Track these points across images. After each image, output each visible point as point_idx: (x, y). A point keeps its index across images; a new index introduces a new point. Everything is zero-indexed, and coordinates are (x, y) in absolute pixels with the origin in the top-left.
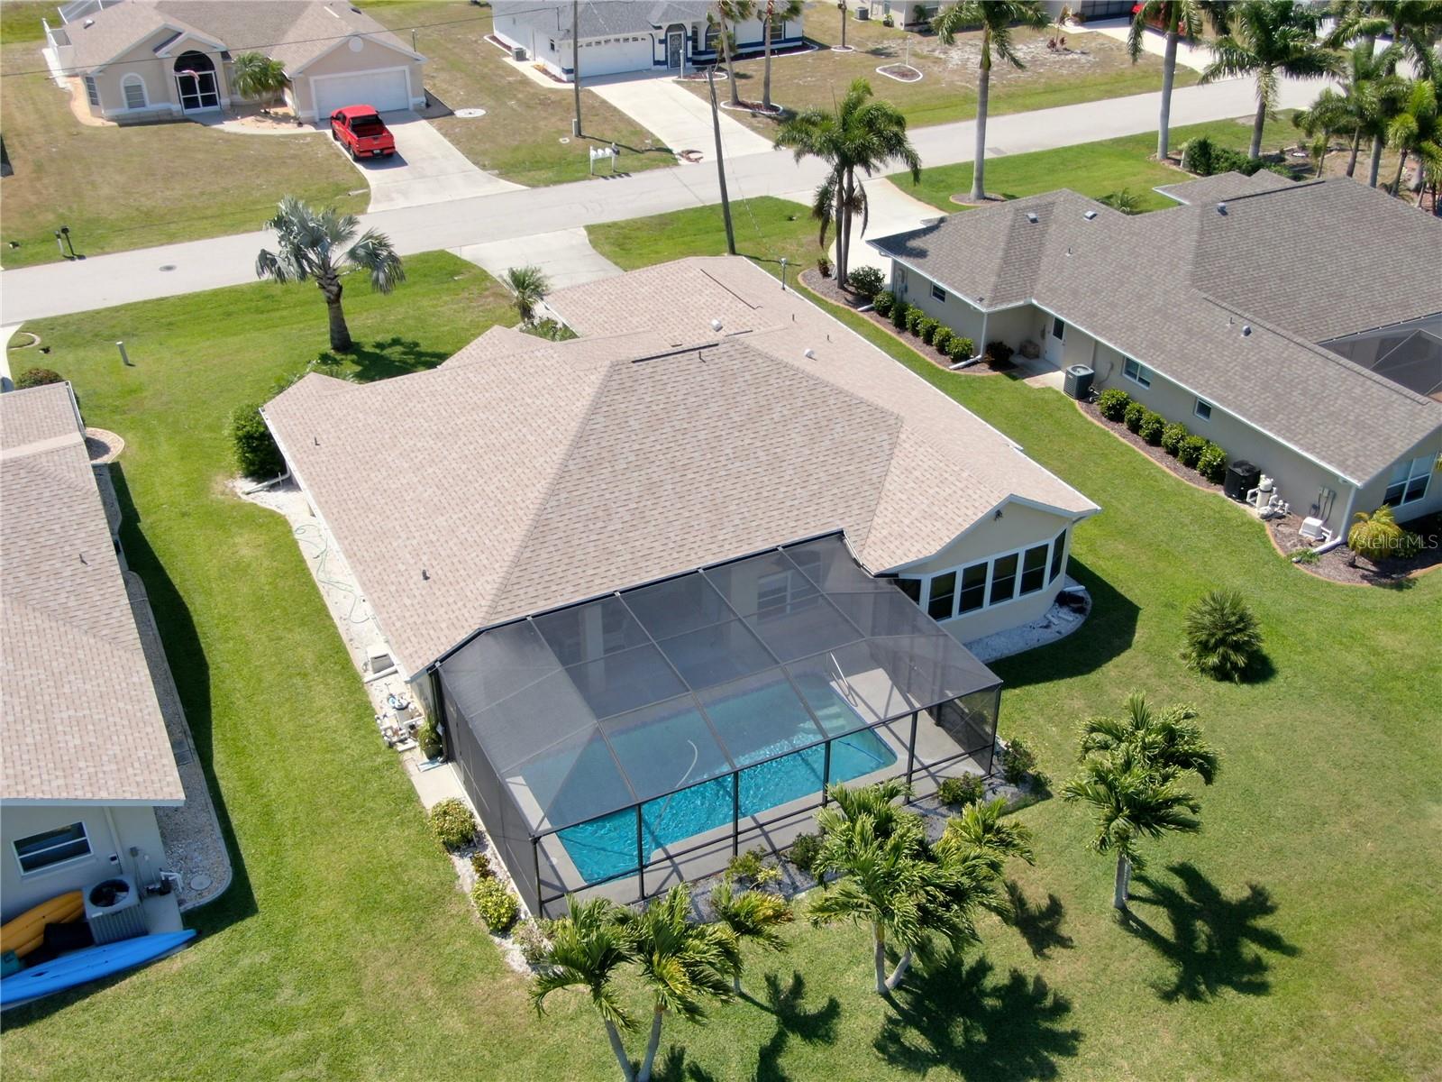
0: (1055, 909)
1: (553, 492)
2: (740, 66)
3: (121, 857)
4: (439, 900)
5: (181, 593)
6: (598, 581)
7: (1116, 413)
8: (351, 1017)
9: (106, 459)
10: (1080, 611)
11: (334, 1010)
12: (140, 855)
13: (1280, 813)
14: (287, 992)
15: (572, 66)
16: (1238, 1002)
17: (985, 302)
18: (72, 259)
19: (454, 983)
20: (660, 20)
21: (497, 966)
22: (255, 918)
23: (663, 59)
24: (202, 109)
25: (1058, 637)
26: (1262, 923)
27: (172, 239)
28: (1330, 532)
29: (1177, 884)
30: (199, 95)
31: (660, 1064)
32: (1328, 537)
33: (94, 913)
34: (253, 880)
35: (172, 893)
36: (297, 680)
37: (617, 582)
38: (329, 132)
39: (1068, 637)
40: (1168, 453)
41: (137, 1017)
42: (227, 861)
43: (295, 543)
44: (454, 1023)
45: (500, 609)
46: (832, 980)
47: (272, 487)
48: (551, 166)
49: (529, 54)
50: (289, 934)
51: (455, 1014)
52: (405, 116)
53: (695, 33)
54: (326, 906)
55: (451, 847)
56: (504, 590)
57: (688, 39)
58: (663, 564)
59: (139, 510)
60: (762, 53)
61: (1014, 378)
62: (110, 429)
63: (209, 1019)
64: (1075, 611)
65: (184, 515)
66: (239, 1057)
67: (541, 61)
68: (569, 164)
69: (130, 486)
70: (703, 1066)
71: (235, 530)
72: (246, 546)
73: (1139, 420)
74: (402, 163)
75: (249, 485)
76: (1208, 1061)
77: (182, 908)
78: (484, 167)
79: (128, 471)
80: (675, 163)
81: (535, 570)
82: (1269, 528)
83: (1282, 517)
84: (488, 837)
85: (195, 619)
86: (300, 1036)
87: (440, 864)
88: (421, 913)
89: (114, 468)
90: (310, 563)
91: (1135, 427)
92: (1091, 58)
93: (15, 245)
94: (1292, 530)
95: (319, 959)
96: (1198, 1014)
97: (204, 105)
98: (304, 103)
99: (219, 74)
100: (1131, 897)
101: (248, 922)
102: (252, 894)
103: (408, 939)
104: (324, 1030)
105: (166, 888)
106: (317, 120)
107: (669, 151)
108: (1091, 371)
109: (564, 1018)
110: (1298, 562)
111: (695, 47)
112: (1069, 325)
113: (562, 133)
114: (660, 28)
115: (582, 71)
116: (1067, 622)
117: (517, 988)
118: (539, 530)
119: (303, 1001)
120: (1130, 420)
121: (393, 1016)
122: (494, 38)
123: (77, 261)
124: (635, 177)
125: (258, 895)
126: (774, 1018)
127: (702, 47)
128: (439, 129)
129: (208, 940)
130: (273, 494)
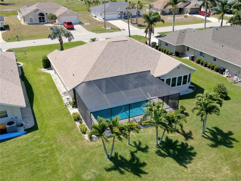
0: (191, 133)
1: (97, 61)
2: (132, 19)
3: (14, 118)
4: (73, 128)
5: (30, 84)
6: (105, 76)
7: (198, 62)
8: (54, 146)
9: (20, 66)
10: (193, 89)
11: (51, 145)
12: (17, 118)
13: (233, 120)
14: (43, 142)
15: (104, 18)
16: (228, 149)
17: (175, 44)
18: (18, 41)
19: (75, 141)
20: (119, 11)
21: (83, 139)
22: (38, 130)
23: (119, 17)
24: (42, 23)
25: (189, 93)
26: (232, 136)
27: (35, 39)
28: (239, 79)
29: (214, 130)
30: (42, 20)
31: (113, 155)
32: (239, 80)
33: (8, 126)
34: (38, 125)
35: (23, 126)
36: (50, 96)
37: (108, 76)
38: (63, 26)
39: (191, 93)
40: (208, 68)
41: (14, 145)
42: (34, 122)
43: (51, 77)
44: (74, 147)
45: (87, 79)
46: (148, 142)
47: (48, 70)
48: (100, 31)
49: (97, 17)
50: (44, 133)
51: (74, 146)
52: (76, 24)
53: (125, 14)
54: (51, 129)
55: (76, 120)
56: (88, 76)
57: (124, 14)
58: (117, 74)
59: (25, 73)
60: (136, 17)
61: (180, 58)
62: (21, 62)
63: (27, 146)
64: (192, 89)
65: (32, 73)
66: (32, 152)
67: (99, 18)
68: (103, 31)
69: (23, 69)
70: (122, 156)
71: (41, 75)
72: (43, 78)
73: (203, 62)
74: (75, 30)
75: (44, 69)
76: (222, 159)
77: (24, 129)
78: (89, 31)
79: (23, 68)
80: (121, 31)
81: (93, 73)
82: (228, 78)
83: (230, 77)
84: (83, 119)
85: (32, 87)
86: (44, 149)
87: (73, 123)
88: (69, 130)
89: (21, 67)
90: (54, 80)
91: (202, 64)
92: (192, 19)
93: (9, 39)
94: (232, 79)
95: (49, 137)
96: (220, 151)
97: (43, 22)
98: (59, 21)
99: (45, 17)
100: (205, 131)
101: (37, 131)
102: (38, 127)
103: (66, 134)
104: (49, 148)
105: (22, 125)
106: (61, 24)
107: (120, 29)
108: (194, 56)
109: (95, 147)
110: (233, 83)
111: (125, 16)
112: (190, 48)
113: (102, 27)
114: (119, 12)
115: (106, 19)
116: (191, 91)
117: (87, 142)
118: (94, 67)
119: (46, 143)
120: (201, 63)
121: (62, 146)
122: (92, 15)
123: (19, 41)
124: (114, 32)
125: (39, 127)
126: (136, 148)
127: (126, 16)
128: (82, 26)
129: (29, 134)
130: (48, 71)
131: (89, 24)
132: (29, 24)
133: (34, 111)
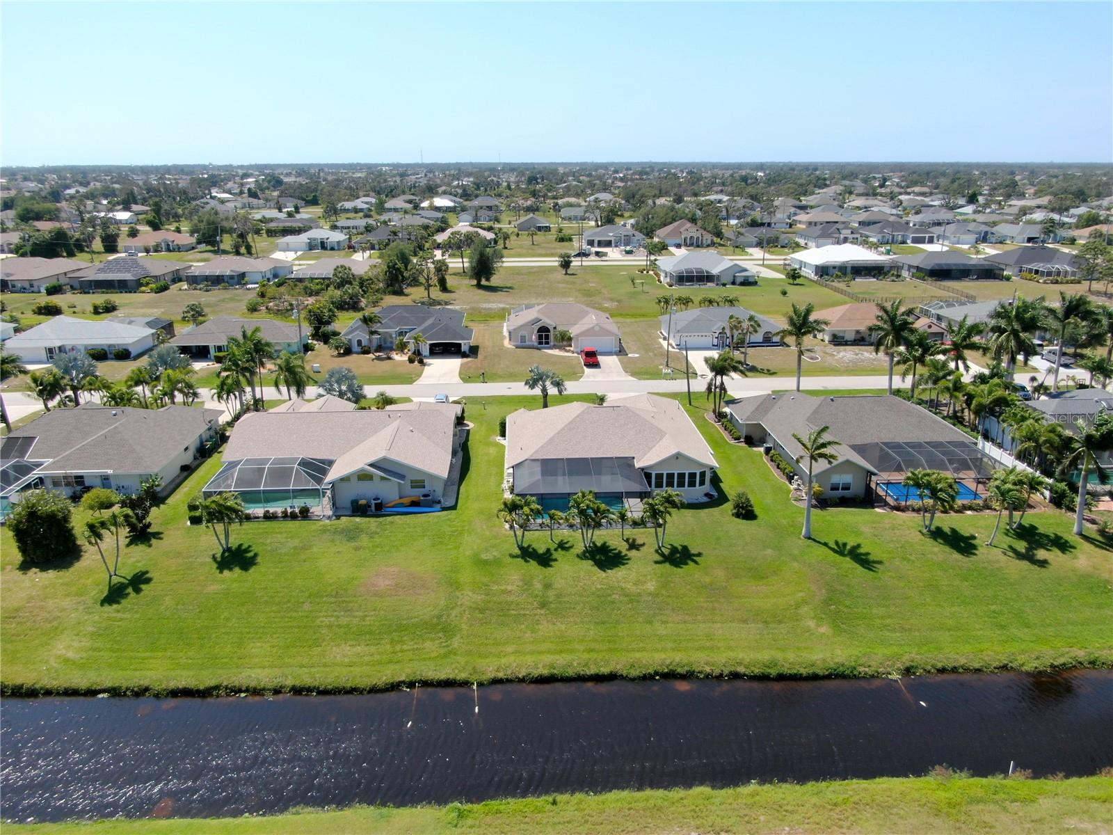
3: (432, 491)
7: (772, 458)
8: (466, 528)
9: (467, 428)
10: (711, 498)
12: (436, 492)
14: (456, 522)
15: (678, 343)
17: (743, 420)
19: (490, 526)
23: (717, 345)
29: (680, 548)
30: (544, 341)
31: (525, 545)
33: (422, 500)
35: (440, 503)
38: (581, 356)
42: (455, 501)
44: (487, 533)
45: (533, 456)
50: (461, 513)
52: (611, 353)
54: (471, 512)
56: (536, 452)
57: (728, 337)
58: (580, 455)
59: (469, 439)
61: (750, 447)
63: (437, 522)
65: (480, 442)
66: (440, 529)
69: (470, 434)
70: (536, 547)
71: (489, 444)
74: (599, 367)
75: (497, 437)
77: (441, 506)
78: (626, 372)
79: (471, 431)
80: (696, 378)
86: (454, 529)
89: (468, 431)
93: (469, 377)
94: (800, 493)
95: (465, 519)
97: (545, 344)
98: (576, 346)
99: (552, 334)
100: (664, 547)
101: (454, 511)
104: (460, 529)
106: (578, 352)
107: (698, 373)
113: (661, 365)
114: (716, 332)
116: (704, 500)
119: (458, 524)
120: (774, 460)
122: (661, 332)
124: (679, 379)
125: (458, 507)
128: (619, 359)
129: (444, 512)
130: (501, 438)
131: (637, 355)
132: (517, 347)
133: (461, 491)
